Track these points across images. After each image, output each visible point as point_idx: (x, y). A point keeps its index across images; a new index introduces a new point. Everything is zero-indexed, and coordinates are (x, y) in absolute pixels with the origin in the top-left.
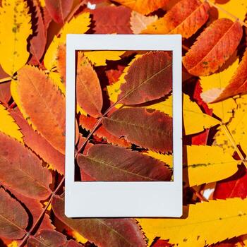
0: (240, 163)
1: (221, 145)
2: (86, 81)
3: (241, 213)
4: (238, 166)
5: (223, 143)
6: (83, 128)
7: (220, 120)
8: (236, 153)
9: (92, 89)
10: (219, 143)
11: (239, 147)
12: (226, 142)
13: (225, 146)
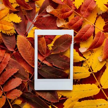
0: (91, 73)
1: (85, 67)
2: (42, 43)
3: (90, 89)
4: (90, 74)
5: (85, 66)
6: (40, 60)
7: (85, 58)
8: (90, 69)
9: (43, 46)
10: (84, 66)
11: (91, 67)
12: (86, 65)
13: (86, 67)
